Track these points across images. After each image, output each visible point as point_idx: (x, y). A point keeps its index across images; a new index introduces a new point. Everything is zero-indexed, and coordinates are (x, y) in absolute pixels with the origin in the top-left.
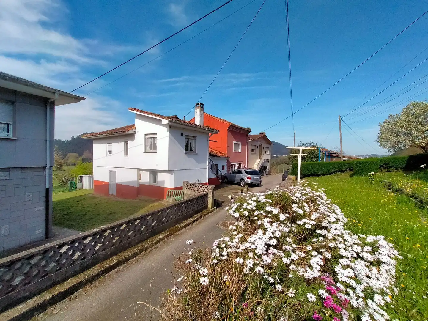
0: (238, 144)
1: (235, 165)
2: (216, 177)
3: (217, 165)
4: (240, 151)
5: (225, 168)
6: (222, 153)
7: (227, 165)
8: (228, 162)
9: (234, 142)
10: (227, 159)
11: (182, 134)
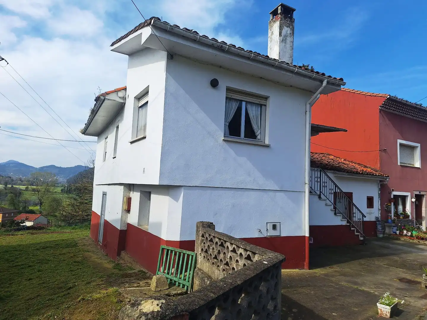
0: (413, 148)
1: (404, 198)
2: (344, 223)
3: (350, 196)
4: (418, 164)
5: (377, 203)
6: (365, 167)
7: (381, 196)
8: (384, 190)
9: (399, 141)
10: (381, 181)
11: (214, 84)
